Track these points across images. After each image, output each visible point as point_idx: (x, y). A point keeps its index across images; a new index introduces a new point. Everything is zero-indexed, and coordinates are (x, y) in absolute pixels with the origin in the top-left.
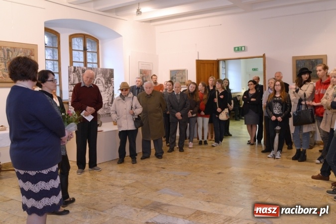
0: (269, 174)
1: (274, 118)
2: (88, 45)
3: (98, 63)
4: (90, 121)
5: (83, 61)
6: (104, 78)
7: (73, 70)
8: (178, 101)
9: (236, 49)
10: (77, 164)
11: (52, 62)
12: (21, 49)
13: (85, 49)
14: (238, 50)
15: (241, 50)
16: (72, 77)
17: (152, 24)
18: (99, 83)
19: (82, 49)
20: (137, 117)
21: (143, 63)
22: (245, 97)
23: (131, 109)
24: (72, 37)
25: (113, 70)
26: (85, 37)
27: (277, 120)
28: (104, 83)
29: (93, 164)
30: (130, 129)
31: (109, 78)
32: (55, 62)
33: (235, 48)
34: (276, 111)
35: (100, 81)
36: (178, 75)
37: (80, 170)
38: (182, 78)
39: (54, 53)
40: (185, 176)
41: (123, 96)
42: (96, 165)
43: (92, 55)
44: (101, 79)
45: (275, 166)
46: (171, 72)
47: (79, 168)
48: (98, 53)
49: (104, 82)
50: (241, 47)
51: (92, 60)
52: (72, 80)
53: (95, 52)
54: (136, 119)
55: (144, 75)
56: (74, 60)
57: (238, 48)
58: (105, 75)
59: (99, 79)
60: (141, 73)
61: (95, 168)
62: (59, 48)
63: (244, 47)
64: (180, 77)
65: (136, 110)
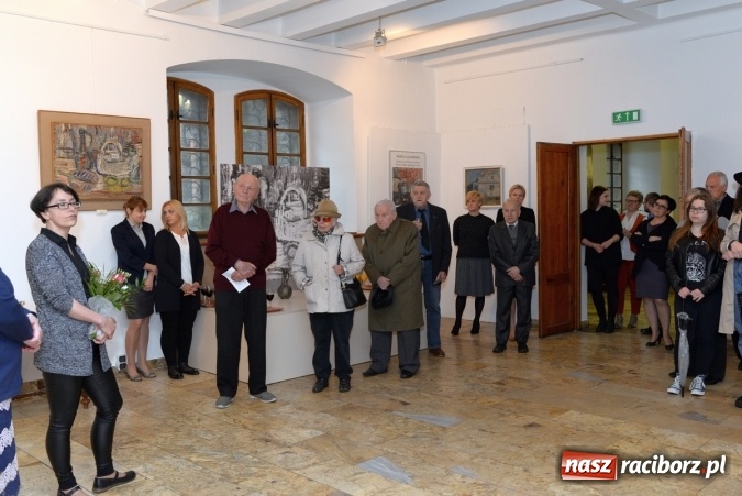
0: (655, 437)
1: (684, 292)
2: (278, 115)
3: (302, 155)
4: (239, 291)
5: (266, 151)
6: (305, 189)
7: (231, 173)
8: (514, 242)
9: (619, 116)
10: (218, 385)
11: (198, 153)
12: (112, 129)
13: (272, 125)
14: (623, 120)
15: (631, 119)
16: (230, 187)
17: (426, 63)
18: (292, 201)
19: (265, 124)
20: (351, 282)
21: (401, 154)
22: (639, 233)
23: (338, 263)
24: (241, 99)
25: (328, 170)
26: (270, 98)
27: (690, 297)
28: (305, 201)
29: (258, 384)
30: (333, 311)
31: (318, 188)
32: (204, 154)
33: (615, 115)
34: (693, 276)
35: (295, 196)
36: (484, 180)
37: (225, 398)
38: (492, 188)
39: (203, 134)
40: (444, 429)
41: (320, 232)
42: (264, 388)
43: (290, 137)
44: (297, 191)
45: (682, 416)
46: (468, 172)
47: (222, 394)
48: (301, 132)
49: (305, 197)
50: (631, 113)
51: (291, 149)
52: (229, 194)
53: (296, 131)
54: (348, 286)
55: (405, 180)
56: (245, 150)
57: (623, 114)
58: (307, 183)
59: (293, 191)
60: (395, 177)
61: (263, 394)
62: (210, 124)
63: (638, 111)
64: (488, 186)
65: (349, 266)
